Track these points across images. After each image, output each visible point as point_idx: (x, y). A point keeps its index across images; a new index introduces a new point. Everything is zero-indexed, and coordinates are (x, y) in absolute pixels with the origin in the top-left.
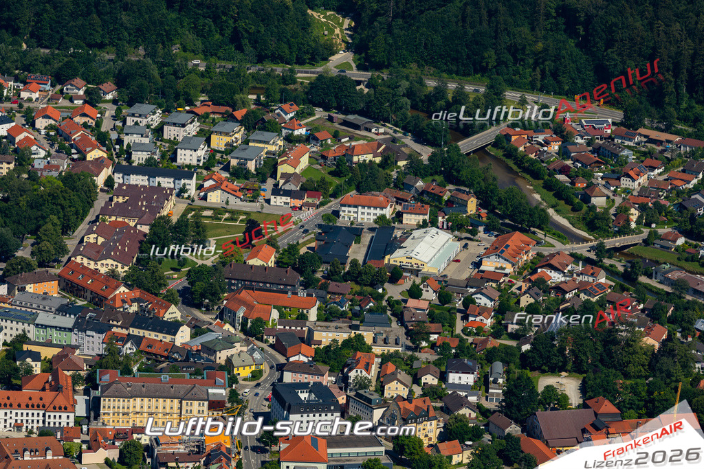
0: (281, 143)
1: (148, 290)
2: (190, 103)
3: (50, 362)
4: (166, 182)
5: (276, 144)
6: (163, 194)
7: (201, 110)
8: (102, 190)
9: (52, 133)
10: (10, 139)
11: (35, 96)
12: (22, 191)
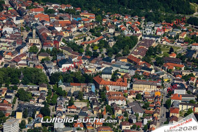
0: (180, 31)
1: (147, 62)
2: (161, 22)
3: (123, 76)
4: (154, 39)
5: (179, 32)
6: (153, 41)
7: (163, 24)
8: (139, 40)
9: (130, 27)
10: (120, 28)
11: (127, 19)
12: (121, 39)
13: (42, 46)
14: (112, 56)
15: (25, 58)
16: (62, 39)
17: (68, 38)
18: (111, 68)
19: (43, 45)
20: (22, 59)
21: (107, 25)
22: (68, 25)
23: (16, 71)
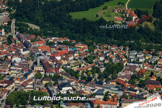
0: (159, 58)
1: (132, 84)
2: (142, 51)
3: (113, 96)
4: (137, 65)
5: (157, 58)
6: (136, 67)
7: (144, 52)
8: (125, 66)
9: (117, 56)
10: (109, 56)
11: (114, 49)
12: (110, 66)
13: (45, 73)
14: (103, 80)
15: (31, 83)
16: (61, 66)
17: (66, 65)
18: (103, 90)
19: (46, 71)
20: (29, 83)
21: (98, 54)
22: (66, 55)
23: (25, 94)
